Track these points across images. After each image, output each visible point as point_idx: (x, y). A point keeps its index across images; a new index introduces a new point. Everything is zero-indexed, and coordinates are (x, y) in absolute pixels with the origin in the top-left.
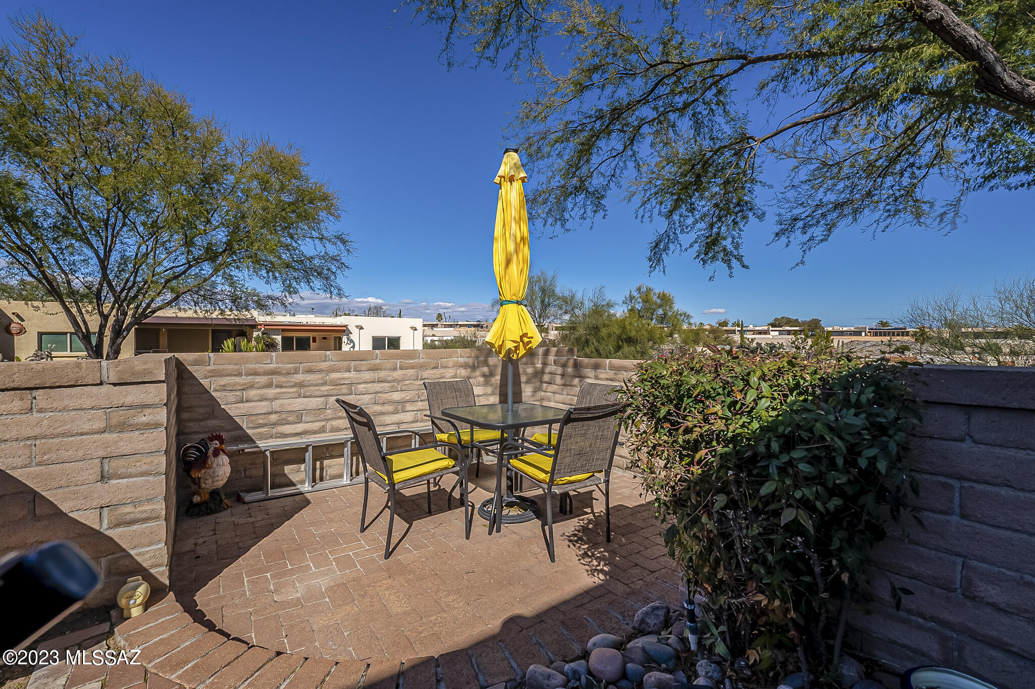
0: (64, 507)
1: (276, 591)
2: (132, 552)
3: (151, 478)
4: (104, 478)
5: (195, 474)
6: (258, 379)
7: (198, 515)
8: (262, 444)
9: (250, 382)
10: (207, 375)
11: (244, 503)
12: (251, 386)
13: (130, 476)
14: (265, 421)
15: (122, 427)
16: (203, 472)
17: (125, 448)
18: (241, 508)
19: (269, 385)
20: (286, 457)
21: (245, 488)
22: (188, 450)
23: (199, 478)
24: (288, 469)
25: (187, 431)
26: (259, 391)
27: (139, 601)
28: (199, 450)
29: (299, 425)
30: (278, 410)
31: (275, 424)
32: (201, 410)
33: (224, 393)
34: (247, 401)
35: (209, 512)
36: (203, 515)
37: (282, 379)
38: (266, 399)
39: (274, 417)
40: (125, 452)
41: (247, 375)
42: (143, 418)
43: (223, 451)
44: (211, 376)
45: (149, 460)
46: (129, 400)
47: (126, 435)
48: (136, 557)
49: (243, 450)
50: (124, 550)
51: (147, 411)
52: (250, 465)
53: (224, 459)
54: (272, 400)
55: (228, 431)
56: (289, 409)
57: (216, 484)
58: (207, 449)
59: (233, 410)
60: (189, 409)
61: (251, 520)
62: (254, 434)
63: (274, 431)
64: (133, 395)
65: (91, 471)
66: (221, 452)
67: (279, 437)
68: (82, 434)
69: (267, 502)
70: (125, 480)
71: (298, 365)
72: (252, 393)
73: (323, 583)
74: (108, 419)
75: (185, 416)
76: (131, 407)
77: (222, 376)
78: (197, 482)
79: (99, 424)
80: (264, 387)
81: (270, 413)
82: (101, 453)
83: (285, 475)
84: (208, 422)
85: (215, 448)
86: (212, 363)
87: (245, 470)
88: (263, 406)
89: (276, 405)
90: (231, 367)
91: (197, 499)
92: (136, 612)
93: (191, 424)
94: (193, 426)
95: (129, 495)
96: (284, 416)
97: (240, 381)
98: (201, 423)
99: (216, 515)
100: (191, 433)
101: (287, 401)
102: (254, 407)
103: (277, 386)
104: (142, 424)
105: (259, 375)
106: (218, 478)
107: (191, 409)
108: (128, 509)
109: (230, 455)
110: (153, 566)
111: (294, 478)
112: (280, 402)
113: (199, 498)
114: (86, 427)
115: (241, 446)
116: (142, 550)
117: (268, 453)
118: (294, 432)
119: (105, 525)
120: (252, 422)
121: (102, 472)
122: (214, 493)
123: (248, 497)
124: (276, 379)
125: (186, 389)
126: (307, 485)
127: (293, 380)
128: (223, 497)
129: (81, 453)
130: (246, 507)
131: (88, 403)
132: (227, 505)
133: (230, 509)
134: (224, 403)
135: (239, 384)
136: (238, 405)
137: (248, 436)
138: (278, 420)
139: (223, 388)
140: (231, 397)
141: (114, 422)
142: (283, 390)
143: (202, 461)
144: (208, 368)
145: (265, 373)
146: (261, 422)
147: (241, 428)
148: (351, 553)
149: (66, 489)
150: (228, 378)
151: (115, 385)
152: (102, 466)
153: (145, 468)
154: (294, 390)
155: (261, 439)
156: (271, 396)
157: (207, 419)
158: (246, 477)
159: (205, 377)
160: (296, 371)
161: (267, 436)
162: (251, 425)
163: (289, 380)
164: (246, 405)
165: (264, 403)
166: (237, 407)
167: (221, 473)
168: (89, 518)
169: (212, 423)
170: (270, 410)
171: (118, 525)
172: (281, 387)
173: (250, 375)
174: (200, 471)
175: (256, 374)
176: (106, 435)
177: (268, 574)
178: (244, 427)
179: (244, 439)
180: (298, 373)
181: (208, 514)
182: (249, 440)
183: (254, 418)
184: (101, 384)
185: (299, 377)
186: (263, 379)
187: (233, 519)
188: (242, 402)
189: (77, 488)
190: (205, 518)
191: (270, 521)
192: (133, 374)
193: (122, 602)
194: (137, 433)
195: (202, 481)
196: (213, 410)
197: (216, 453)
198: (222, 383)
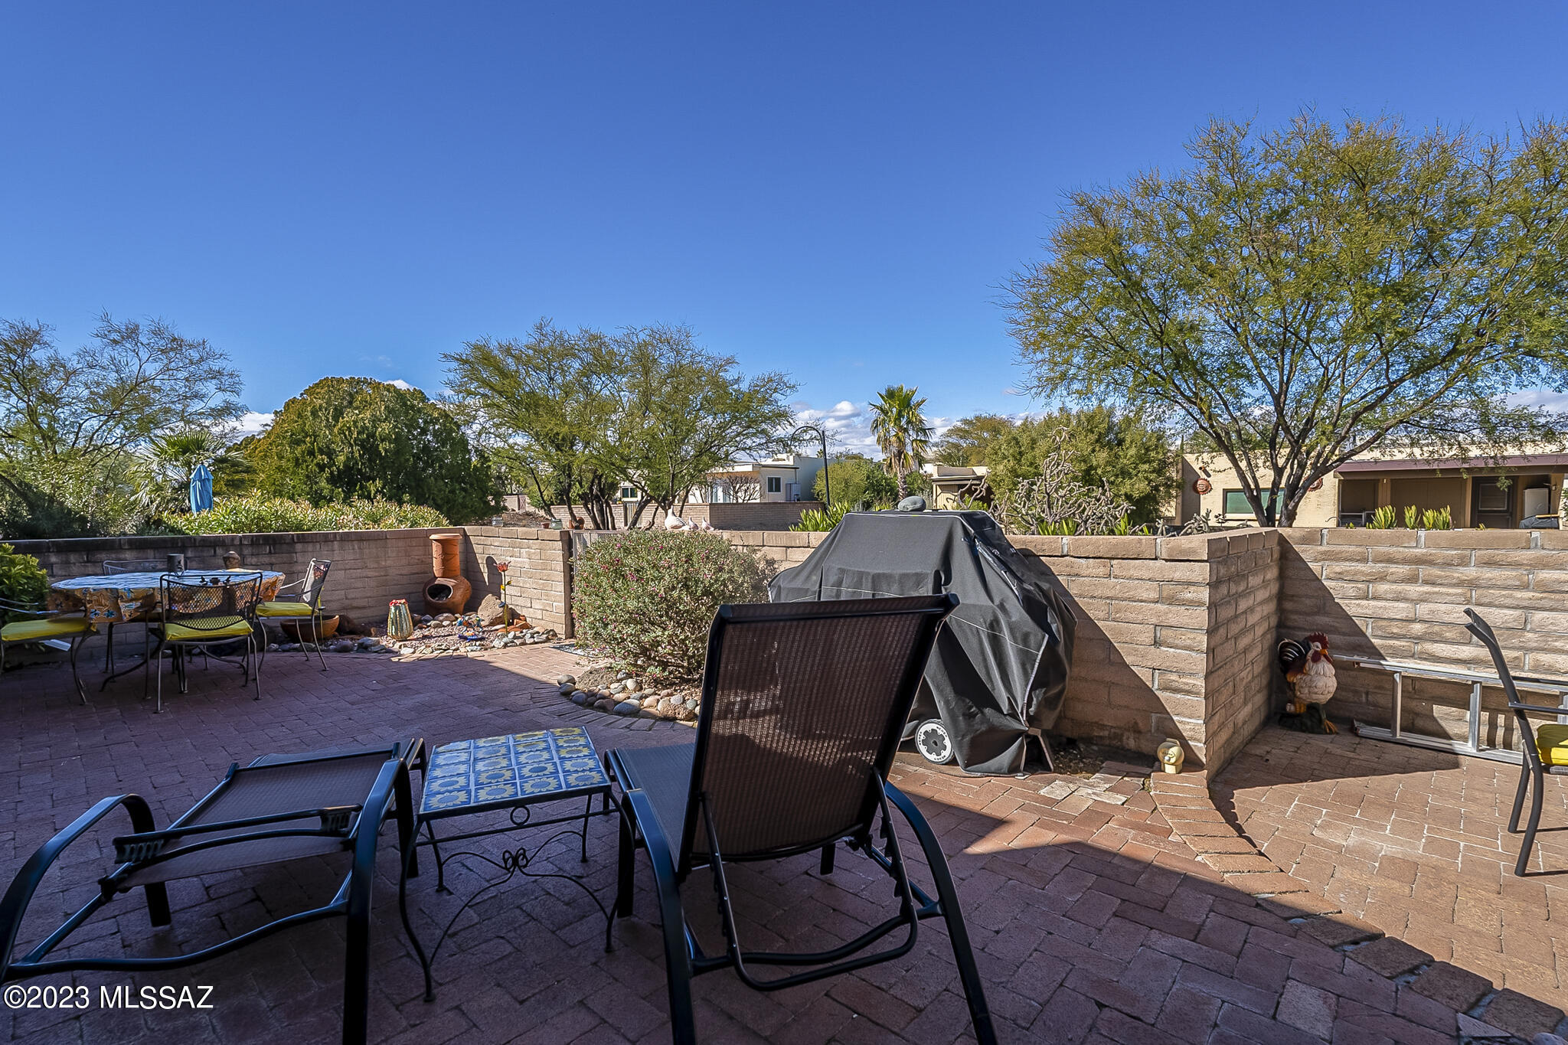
0: (1128, 660)
1: (1321, 827)
2: (1175, 718)
3: (1194, 654)
4: (1157, 643)
5: (1291, 678)
6: (1393, 568)
7: (1291, 728)
8: (1390, 663)
9: (1380, 572)
10: (1318, 558)
11: (1357, 735)
12: (1382, 578)
13: (1176, 647)
14: (1404, 632)
15: (1172, 601)
16: (1299, 677)
17: (1173, 621)
18: (1349, 739)
19: (1412, 579)
20: (1439, 691)
21: (1365, 718)
22: (1286, 647)
23: (1294, 684)
24: (1438, 710)
25: (1290, 624)
26: (1394, 587)
27: (1173, 760)
28: (1299, 652)
29: (1465, 648)
30: (1426, 617)
31: (1419, 639)
32: (1308, 602)
33: (1340, 584)
34: (1374, 598)
35: (1304, 728)
36: (1295, 730)
37: (1436, 571)
38: (1406, 600)
39: (1418, 628)
40: (1172, 624)
41: (1375, 561)
42: (1189, 595)
43: (1325, 656)
44: (1324, 560)
45: (1192, 636)
46: (1177, 576)
47: (1174, 608)
48: (1178, 724)
49: (1358, 663)
50: (1168, 714)
51: (1192, 588)
52: (1376, 688)
53: (1329, 669)
54: (1416, 602)
55: (1344, 634)
56: (1446, 619)
57: (1314, 696)
58: (1307, 650)
59: (1352, 608)
60: (1292, 597)
61: (1351, 755)
62: (1383, 646)
63: (1418, 648)
64: (1181, 571)
65: (1148, 635)
66: (1323, 658)
67: (1425, 659)
68: (1142, 601)
69: (1391, 745)
70: (1172, 650)
71: (1469, 552)
72: (1383, 588)
73: (1386, 849)
74: (1160, 592)
75: (1288, 605)
76: (1179, 583)
77: (1338, 560)
78: (1291, 687)
79: (1154, 595)
80: (1403, 582)
81: (1413, 621)
82: (1154, 621)
83: (1434, 719)
84: (1317, 617)
85: (1316, 652)
86: (1325, 542)
87: (1367, 694)
88: (1400, 609)
89: (1423, 610)
90: (1352, 548)
91: (1290, 708)
92: (1170, 769)
93: (1295, 617)
94: (1296, 619)
95: (1175, 665)
96: (1436, 629)
97: (1364, 569)
98: (1308, 618)
99: (1311, 735)
100: (1294, 628)
101: (1443, 607)
102: (1385, 608)
103: (1426, 582)
104: (1187, 600)
105: (1395, 563)
106: (1316, 690)
107: (1295, 598)
108: (1174, 677)
109: (1338, 666)
110: (1192, 739)
111: (1451, 728)
112: (1431, 606)
113: (1293, 708)
114: (1145, 596)
115: (1356, 658)
116: (1184, 719)
117: (1397, 677)
118: (1456, 656)
119: (1156, 686)
120: (1380, 628)
121: (1155, 637)
122: (1313, 708)
123: (1366, 730)
124: (1424, 571)
125: (1290, 573)
126: (1470, 743)
127: (1456, 575)
128: (1324, 716)
129: (1140, 617)
130: (1357, 740)
131: (1146, 576)
132: (1330, 729)
133: (1333, 736)
134: (1340, 596)
135: (1363, 573)
136: (1360, 601)
137: (1373, 647)
138: (1426, 633)
139: (1339, 577)
140: (1350, 589)
141: (1165, 594)
142: (1436, 589)
143: (1298, 665)
144: (1319, 548)
145: (1405, 561)
146: (1395, 631)
147: (1364, 635)
148: (1462, 844)
149: (1130, 645)
150: (1347, 563)
151: (1166, 560)
152: (1155, 632)
153: (1189, 642)
154: (1459, 591)
155: (1394, 655)
156: (1414, 596)
157: (1317, 613)
158: (1368, 702)
159: (1316, 560)
160: (1464, 562)
161: (1406, 654)
162: (1380, 633)
163: (1448, 574)
164: (1372, 603)
165: (1402, 605)
166: (1358, 605)
167: (1320, 684)
168: (1144, 675)
169: (1322, 620)
170: (1411, 615)
171: (1165, 689)
172: (1433, 584)
173: (1381, 562)
174: (1295, 676)
175: (1390, 560)
176: (1158, 605)
177: (1325, 810)
178: (1369, 632)
179: (1367, 650)
180: (1466, 565)
181: (1304, 731)
182: (1375, 653)
183: (1384, 623)
184: (1156, 559)
185: (1471, 572)
186: (1402, 570)
187: (1329, 746)
188: (1366, 598)
189: (1137, 646)
190: (1297, 734)
191: (1376, 765)
192: (1181, 552)
193: (1160, 755)
194: (1183, 608)
195: (1297, 688)
196: (1325, 604)
197: (1316, 658)
198: (1338, 570)
